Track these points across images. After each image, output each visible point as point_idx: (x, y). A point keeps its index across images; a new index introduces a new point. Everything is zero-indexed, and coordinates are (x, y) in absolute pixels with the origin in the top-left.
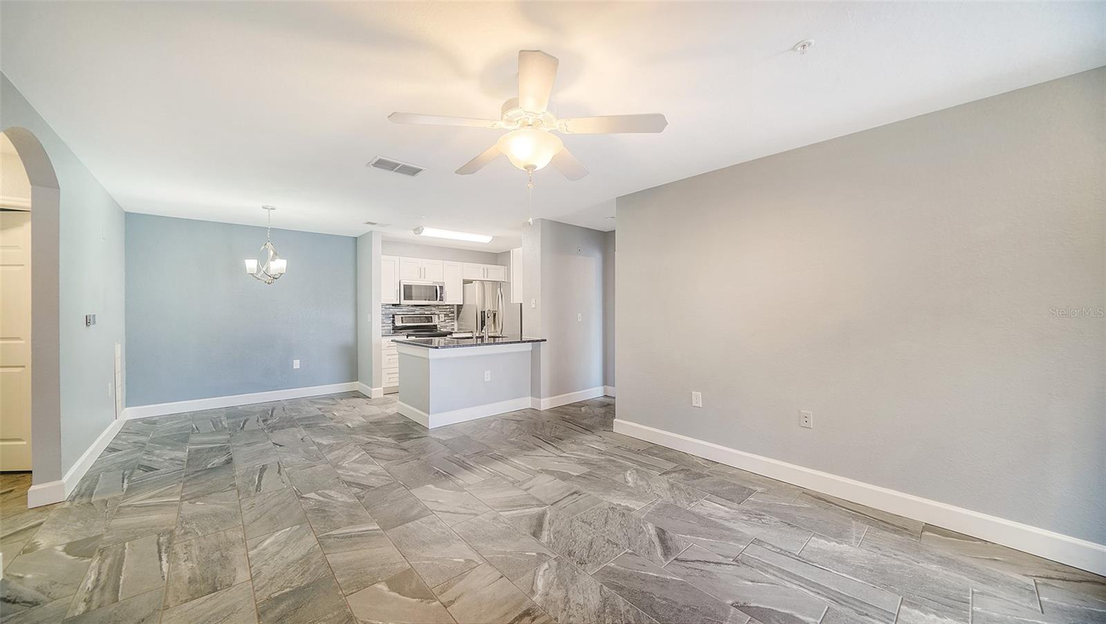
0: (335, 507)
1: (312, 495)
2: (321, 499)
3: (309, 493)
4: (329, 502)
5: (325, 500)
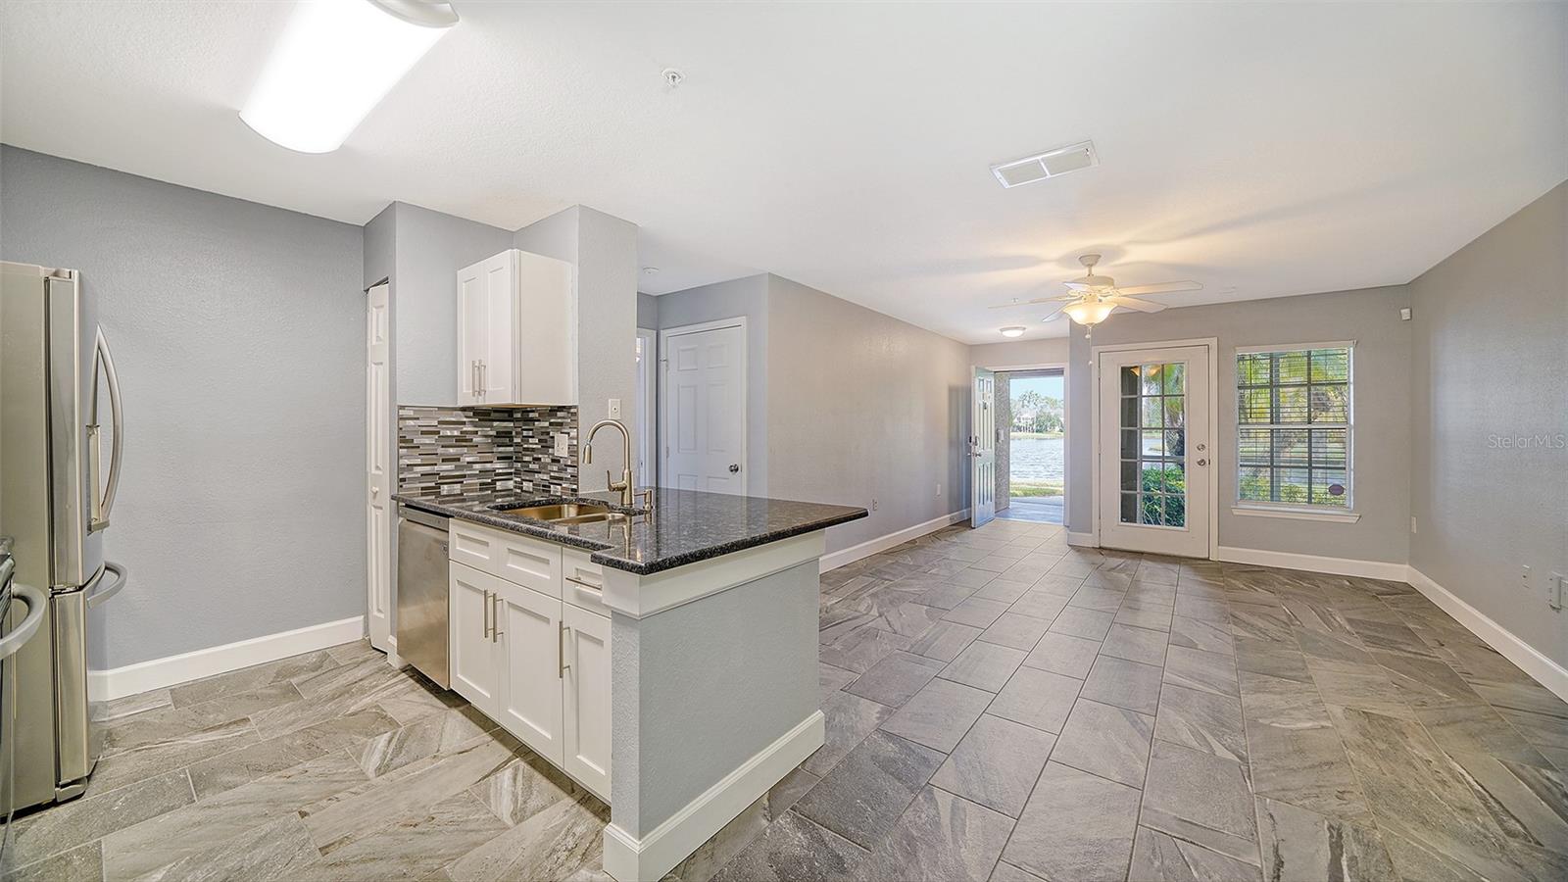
0: (1196, 715)
1: (1222, 752)
2: (1209, 738)
3: (1225, 760)
4: (1200, 725)
5: (1204, 732)
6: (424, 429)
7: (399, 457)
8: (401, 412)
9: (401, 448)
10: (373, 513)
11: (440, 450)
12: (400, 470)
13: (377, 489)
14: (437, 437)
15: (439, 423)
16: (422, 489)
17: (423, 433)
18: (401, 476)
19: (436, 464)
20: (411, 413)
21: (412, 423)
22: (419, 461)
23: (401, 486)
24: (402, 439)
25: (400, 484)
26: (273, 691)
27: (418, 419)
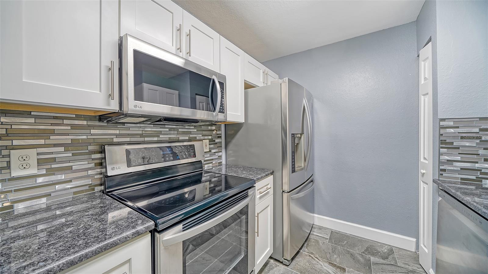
6: (464, 135)
7: (440, 154)
8: (442, 123)
9: (442, 148)
10: (422, 185)
11: (481, 152)
12: (441, 163)
13: (424, 171)
14: (478, 141)
15: (481, 130)
16: (462, 179)
17: (462, 138)
18: (442, 167)
19: (477, 163)
20: (451, 124)
21: (452, 130)
22: (459, 158)
23: (442, 174)
24: (442, 142)
25: (441, 172)
26: (361, 259)
27: (458, 127)
